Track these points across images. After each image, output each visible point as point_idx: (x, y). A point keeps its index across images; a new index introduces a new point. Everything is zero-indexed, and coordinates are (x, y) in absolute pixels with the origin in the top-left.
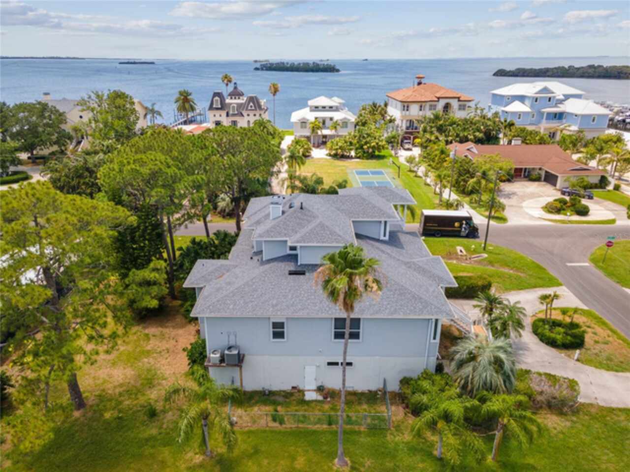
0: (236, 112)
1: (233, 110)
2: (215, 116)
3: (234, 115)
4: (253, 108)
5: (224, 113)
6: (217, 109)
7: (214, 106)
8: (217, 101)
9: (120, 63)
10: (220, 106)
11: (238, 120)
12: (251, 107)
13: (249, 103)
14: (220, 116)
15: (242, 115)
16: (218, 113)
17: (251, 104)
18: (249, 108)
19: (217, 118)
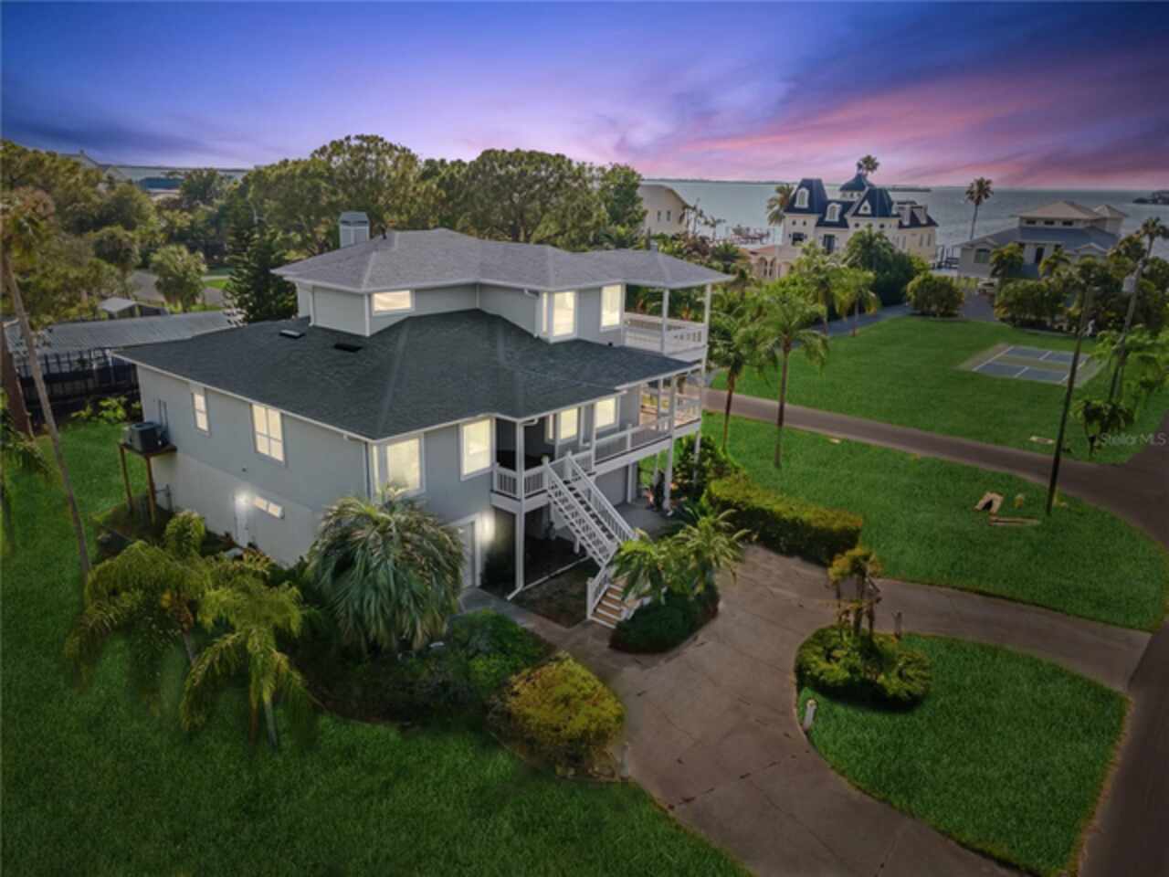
0: (837, 219)
1: (832, 216)
3: (831, 224)
4: (869, 212)
5: (812, 220)
6: (801, 211)
7: (797, 206)
8: (804, 195)
10: (806, 205)
11: (837, 235)
13: (862, 202)
14: (804, 223)
15: (847, 226)
16: (800, 218)
17: (867, 205)
18: (861, 211)
19: (799, 228)
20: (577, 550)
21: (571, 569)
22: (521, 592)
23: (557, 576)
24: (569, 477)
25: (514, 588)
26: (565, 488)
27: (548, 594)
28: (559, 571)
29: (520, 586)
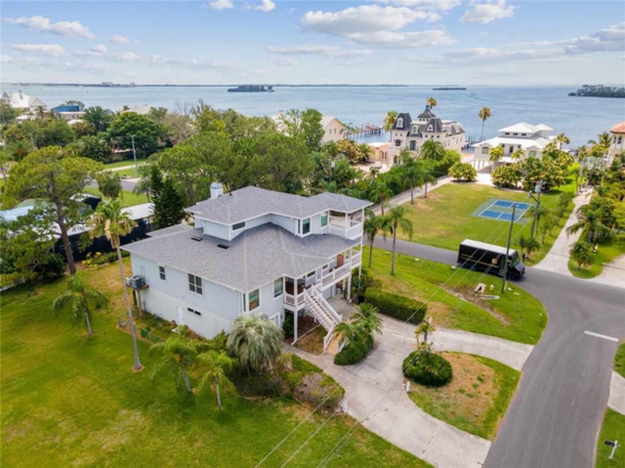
0: (417, 133)
1: (414, 131)
2: (396, 135)
3: (414, 135)
4: (432, 130)
5: (405, 133)
6: (399, 129)
7: (397, 126)
8: (400, 121)
9: (434, 89)
10: (402, 126)
11: (417, 141)
12: (430, 128)
13: (429, 125)
14: (401, 135)
15: (422, 136)
16: (399, 132)
17: (431, 126)
18: (428, 129)
19: (399, 138)
20: (315, 321)
21: (314, 330)
22: (297, 342)
23: (309, 333)
24: (313, 295)
25: (293, 341)
26: (311, 299)
27: (307, 341)
28: (310, 331)
29: (296, 339)
